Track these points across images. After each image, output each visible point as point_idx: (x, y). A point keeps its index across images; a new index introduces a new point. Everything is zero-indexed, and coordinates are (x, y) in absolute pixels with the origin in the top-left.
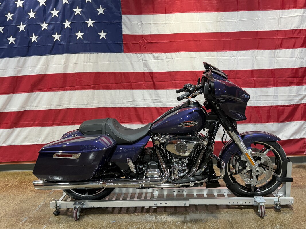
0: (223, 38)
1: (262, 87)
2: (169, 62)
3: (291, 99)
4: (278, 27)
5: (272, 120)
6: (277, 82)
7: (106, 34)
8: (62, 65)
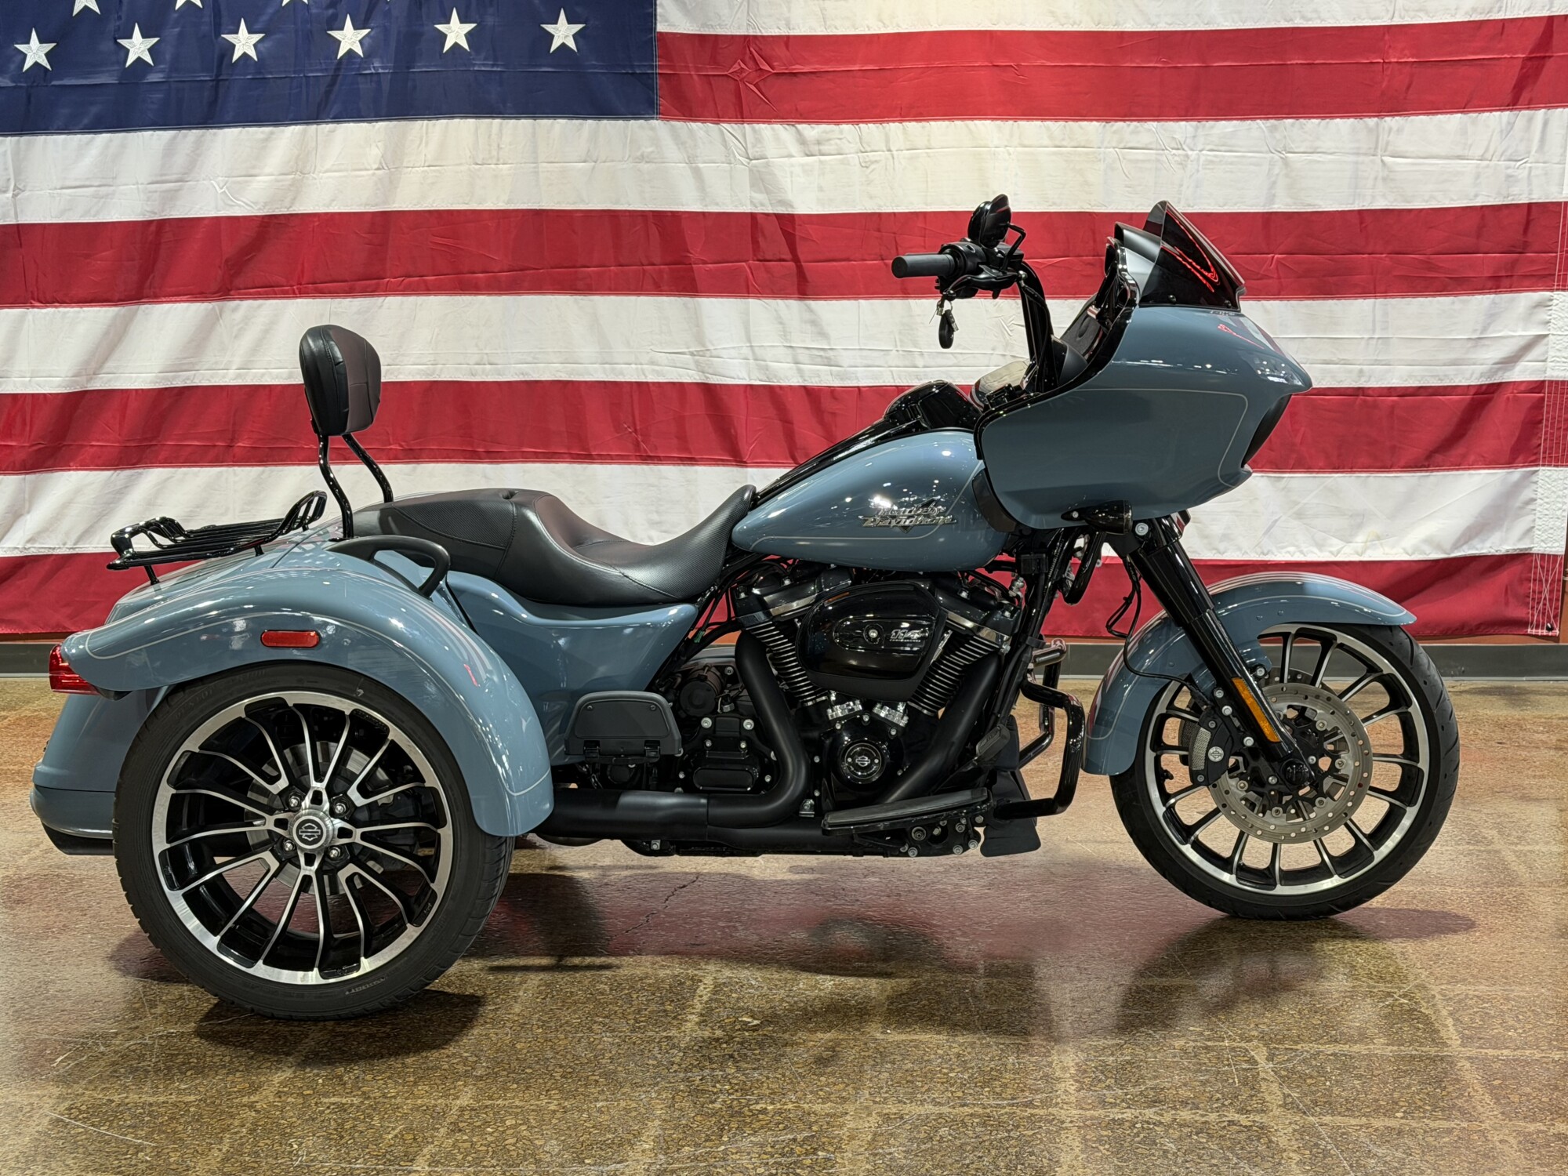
0: (1132, 61)
1: (1313, 299)
2: (872, 167)
3: (1453, 356)
4: (1391, 9)
5: (1363, 460)
7: (578, 27)
8: (371, 172)
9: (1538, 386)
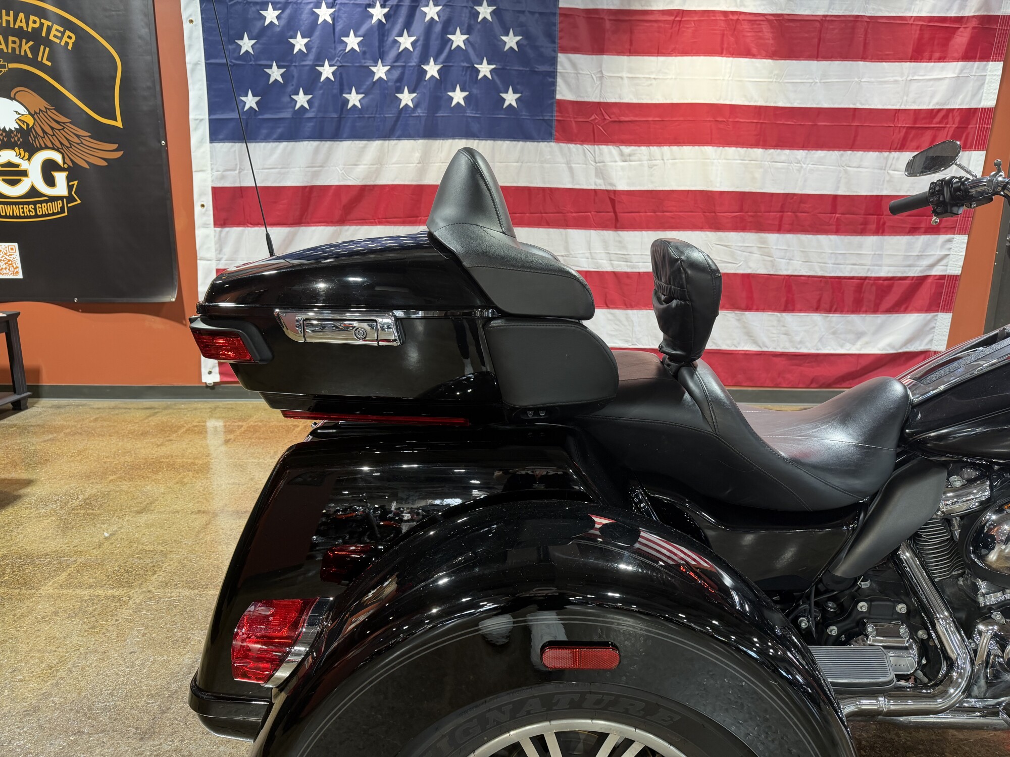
0: (780, 121)
1: (852, 235)
2: (655, 167)
3: (909, 262)
4: (901, 101)
5: (864, 309)
6: (884, 223)
7: (518, 95)
8: (415, 165)
9: (942, 277)
